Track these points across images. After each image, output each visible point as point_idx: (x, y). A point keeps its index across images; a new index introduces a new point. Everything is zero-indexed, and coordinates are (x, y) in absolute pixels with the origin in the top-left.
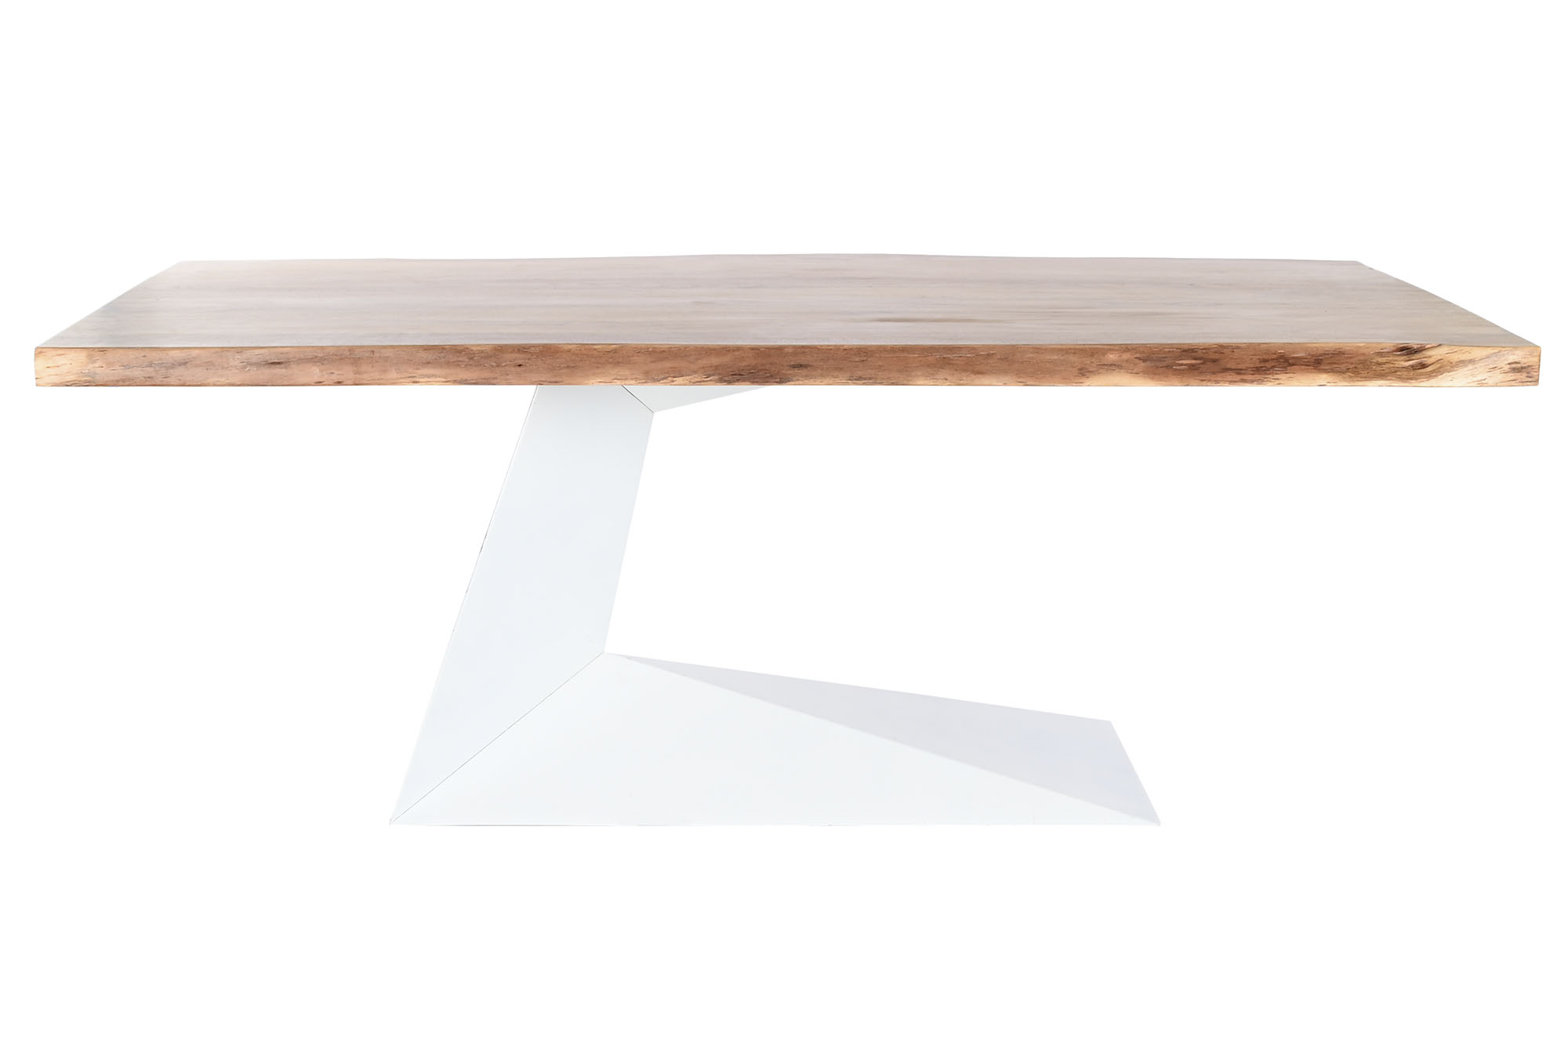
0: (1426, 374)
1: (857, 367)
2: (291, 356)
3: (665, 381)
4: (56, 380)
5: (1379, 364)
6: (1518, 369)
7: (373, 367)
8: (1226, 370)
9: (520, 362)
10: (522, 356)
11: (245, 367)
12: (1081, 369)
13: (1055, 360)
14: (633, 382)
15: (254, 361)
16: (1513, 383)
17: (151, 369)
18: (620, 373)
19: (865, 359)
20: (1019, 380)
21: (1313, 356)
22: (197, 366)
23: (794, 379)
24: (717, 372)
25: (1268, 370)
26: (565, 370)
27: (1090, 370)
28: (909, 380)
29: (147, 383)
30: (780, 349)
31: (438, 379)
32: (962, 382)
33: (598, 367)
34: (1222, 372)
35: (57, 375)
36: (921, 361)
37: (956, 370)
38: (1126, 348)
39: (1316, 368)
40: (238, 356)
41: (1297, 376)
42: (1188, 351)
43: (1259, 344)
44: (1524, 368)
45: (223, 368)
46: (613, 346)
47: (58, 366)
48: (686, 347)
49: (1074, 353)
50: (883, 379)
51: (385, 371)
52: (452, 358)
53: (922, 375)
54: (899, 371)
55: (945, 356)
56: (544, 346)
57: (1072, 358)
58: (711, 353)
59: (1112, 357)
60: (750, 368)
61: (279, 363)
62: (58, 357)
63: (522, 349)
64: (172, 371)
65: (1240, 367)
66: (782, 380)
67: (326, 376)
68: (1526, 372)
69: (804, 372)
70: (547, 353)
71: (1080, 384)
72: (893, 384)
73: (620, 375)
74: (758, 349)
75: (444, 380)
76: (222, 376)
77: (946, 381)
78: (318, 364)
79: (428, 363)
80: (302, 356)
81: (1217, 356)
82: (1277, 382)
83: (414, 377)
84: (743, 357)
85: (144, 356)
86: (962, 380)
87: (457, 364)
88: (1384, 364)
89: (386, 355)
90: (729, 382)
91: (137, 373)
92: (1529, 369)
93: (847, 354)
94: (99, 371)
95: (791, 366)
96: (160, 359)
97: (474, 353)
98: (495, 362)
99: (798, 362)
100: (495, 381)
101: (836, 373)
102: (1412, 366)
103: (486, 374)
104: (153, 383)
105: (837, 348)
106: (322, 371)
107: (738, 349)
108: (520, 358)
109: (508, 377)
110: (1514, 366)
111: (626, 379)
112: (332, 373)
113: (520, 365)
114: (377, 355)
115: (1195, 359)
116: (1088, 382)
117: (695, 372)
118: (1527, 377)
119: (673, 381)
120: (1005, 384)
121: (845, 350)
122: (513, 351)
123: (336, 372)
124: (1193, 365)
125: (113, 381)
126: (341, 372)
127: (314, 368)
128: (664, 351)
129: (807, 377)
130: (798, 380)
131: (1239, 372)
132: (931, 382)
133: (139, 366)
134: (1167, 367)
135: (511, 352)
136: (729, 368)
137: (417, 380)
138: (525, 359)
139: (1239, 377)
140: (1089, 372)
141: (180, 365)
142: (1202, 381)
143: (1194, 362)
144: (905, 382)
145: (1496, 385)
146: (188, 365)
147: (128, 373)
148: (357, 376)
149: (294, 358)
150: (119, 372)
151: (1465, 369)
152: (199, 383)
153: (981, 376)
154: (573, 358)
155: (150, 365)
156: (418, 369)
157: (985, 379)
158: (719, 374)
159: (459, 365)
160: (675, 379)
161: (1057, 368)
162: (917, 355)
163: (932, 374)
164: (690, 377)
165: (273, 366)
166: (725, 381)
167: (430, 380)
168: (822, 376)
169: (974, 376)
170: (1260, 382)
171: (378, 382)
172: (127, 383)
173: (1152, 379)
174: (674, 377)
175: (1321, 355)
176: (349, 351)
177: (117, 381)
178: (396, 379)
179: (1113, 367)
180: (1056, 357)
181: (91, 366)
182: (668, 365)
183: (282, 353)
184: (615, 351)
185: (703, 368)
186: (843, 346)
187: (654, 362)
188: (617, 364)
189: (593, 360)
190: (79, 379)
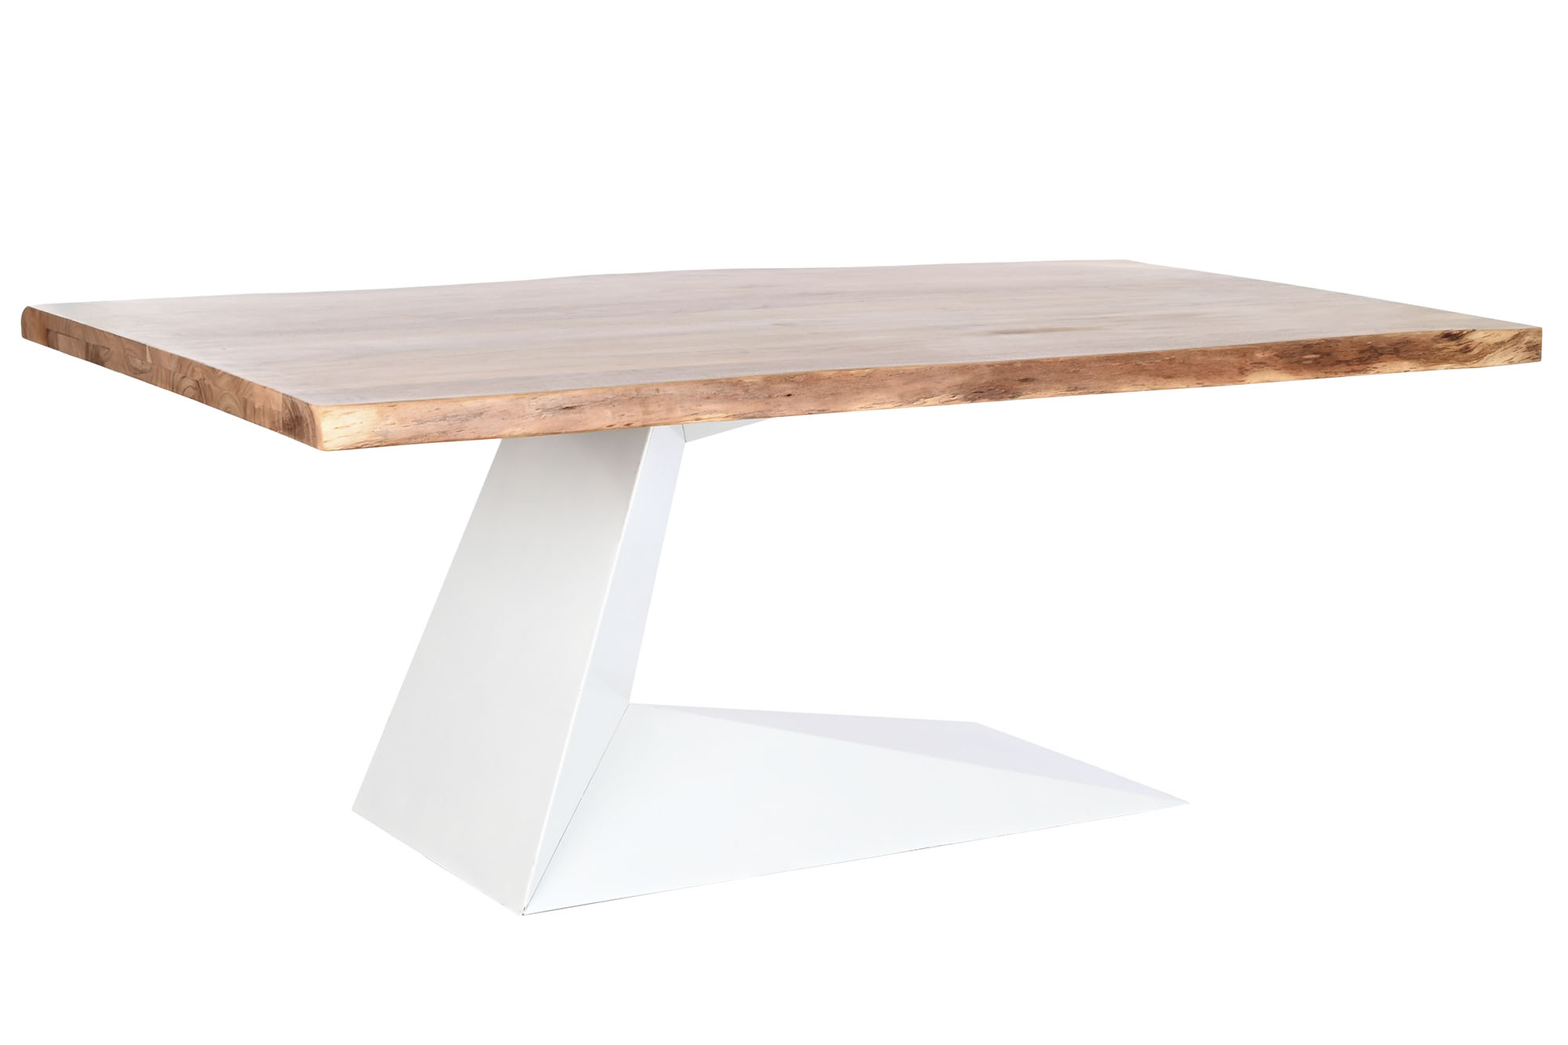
0: (1472, 357)
1: (1072, 378)
2: (584, 400)
3: (918, 403)
4: (347, 441)
5: (1439, 350)
7: (659, 406)
8: (1339, 362)
9: (789, 393)
10: (789, 386)
11: (541, 415)
12: (1240, 369)
13: (1220, 361)
14: (890, 405)
15: (549, 407)
16: (1528, 360)
17: (446, 423)
18: (878, 398)
19: (1078, 369)
20: (1199, 382)
21: (1391, 345)
22: (493, 416)
23: (1024, 393)
24: (962, 390)
25: (1367, 360)
26: (830, 398)
27: (1247, 368)
28: (1116, 388)
29: (441, 439)
30: (1011, 364)
31: (720, 415)
32: (1156, 387)
33: (858, 393)
34: (1336, 364)
35: (347, 436)
36: (1122, 369)
37: (1150, 376)
38: (1265, 347)
39: (1398, 356)
40: (533, 402)
41: (1388, 364)
42: (1307, 347)
43: (1352, 337)
45: (519, 417)
46: (867, 370)
47: (348, 426)
48: (931, 368)
49: (1232, 354)
50: (1095, 388)
51: (670, 410)
52: (728, 390)
53: (1125, 382)
54: (1107, 379)
55: (1139, 363)
56: (806, 374)
57: (1232, 359)
58: (954, 373)
59: (1259, 355)
60: (988, 384)
61: (571, 408)
62: (345, 416)
63: (788, 379)
64: (467, 424)
65: (1348, 358)
66: (1014, 395)
67: (618, 418)
68: (1534, 351)
69: (1031, 385)
70: (809, 381)
71: (1242, 382)
72: (1102, 392)
73: (878, 400)
74: (993, 366)
75: (726, 415)
76: (518, 426)
77: (1143, 387)
78: (610, 406)
79: (708, 398)
80: (593, 399)
81: (1327, 350)
82: (1376, 370)
83: (696, 414)
84: (982, 375)
85: (437, 409)
86: (1156, 385)
87: (734, 398)
88: (1443, 349)
89: (669, 392)
90: (973, 400)
91: (430, 428)
93: (1063, 366)
94: (391, 429)
95: (1019, 380)
96: (454, 411)
97: (748, 386)
98: (768, 394)
99: (1026, 376)
100: (769, 414)
101: (1058, 386)
102: (1461, 350)
103: (761, 407)
104: (447, 439)
105: (1056, 361)
106: (613, 413)
107: (977, 366)
108: (788, 388)
109: (781, 408)
111: (883, 403)
112: (623, 415)
113: (789, 395)
114: (661, 393)
115: (1314, 354)
116: (1248, 379)
117: (943, 392)
119: (925, 402)
120: (1188, 387)
121: (1062, 362)
122: (781, 382)
123: (627, 414)
124: (1315, 359)
125: (405, 439)
126: (630, 414)
127: (606, 411)
128: (912, 373)
129: (1035, 391)
130: (1027, 394)
131: (1348, 363)
132: (1132, 388)
133: (433, 421)
134: (1298, 362)
135: (779, 383)
136: (972, 386)
137: (700, 417)
138: (793, 389)
139: (1349, 368)
140: (1246, 370)
141: (475, 417)
142: (1326, 373)
143: (1314, 356)
144: (1113, 390)
145: (1519, 362)
146: (483, 416)
147: (422, 429)
148: (645, 416)
149: (587, 401)
150: (413, 429)
152: (494, 435)
153: (1169, 380)
154: (834, 384)
155: (444, 418)
156: (700, 406)
157: (1173, 383)
158: (963, 392)
159: (736, 399)
160: (926, 400)
161: (1223, 369)
162: (1118, 364)
163: (1133, 381)
164: (939, 397)
165: (568, 411)
166: (969, 399)
167: (712, 416)
168: (1047, 389)
169: (1164, 381)
170: (1364, 371)
171: (664, 421)
172: (420, 440)
173: (1291, 373)
174: (926, 398)
175: (1397, 344)
176: (636, 390)
177: (410, 439)
178: (683, 417)
179: (1261, 365)
180: (1219, 359)
181: (383, 423)
182: (919, 386)
183: (574, 397)
184: (869, 375)
185: (950, 387)
186: (1059, 358)
187: (906, 384)
188: (874, 388)
189: (852, 385)
190: (370, 439)
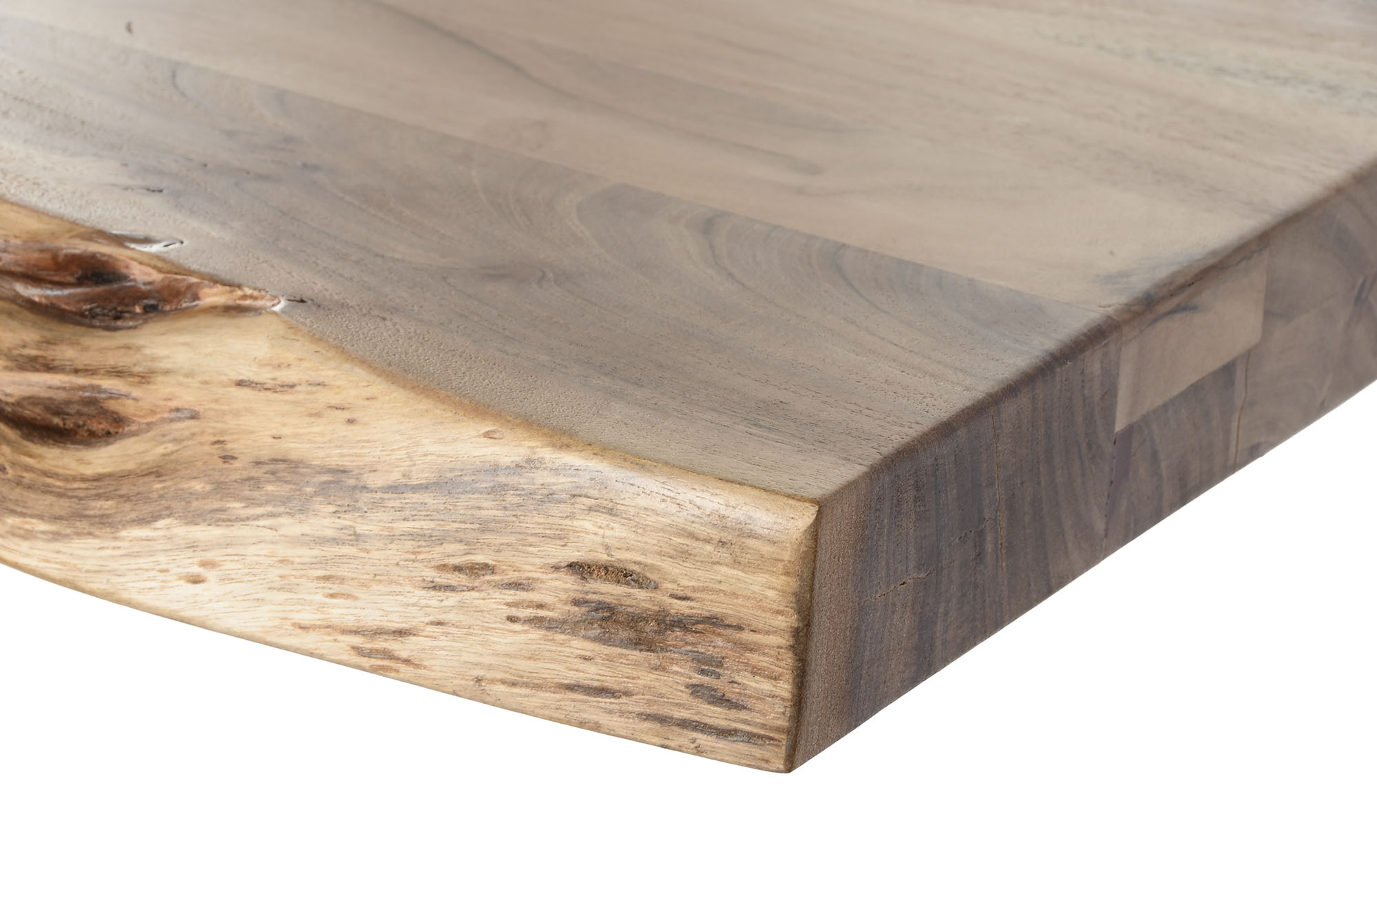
6: (635, 620)
44: (681, 623)
92: (717, 645)
110: (609, 591)
118: (696, 690)
151: (291, 526)
